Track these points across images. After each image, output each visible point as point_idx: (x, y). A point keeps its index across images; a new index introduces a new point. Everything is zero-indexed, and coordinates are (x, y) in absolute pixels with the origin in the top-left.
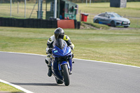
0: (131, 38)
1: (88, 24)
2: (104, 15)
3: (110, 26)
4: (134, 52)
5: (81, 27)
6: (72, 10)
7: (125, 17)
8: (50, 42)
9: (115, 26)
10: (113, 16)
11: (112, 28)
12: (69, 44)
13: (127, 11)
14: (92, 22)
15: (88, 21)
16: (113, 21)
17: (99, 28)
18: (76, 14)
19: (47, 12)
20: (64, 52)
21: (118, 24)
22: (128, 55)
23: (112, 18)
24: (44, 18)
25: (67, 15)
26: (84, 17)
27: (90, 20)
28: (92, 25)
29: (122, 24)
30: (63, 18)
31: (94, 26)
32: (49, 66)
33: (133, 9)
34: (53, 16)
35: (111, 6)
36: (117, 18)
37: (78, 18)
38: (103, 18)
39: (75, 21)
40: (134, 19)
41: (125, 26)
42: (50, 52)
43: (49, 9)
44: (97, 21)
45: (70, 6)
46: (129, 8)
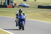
0: (30, 11)
1: (17, 7)
2: (21, 4)
3: (23, 7)
4: (31, 15)
5: (15, 7)
6: (12, 2)
7: (28, 4)
8: (17, 14)
9: (25, 7)
10: (24, 4)
11: (24, 8)
12: (24, 15)
13: (28, 2)
14: (18, 6)
15: (17, 6)
16: (24, 6)
17: (20, 8)
18: (13, 3)
19: (4, 3)
20: (22, 17)
21: (26, 6)
22: (29, 16)
23: (24, 5)
24: (3, 5)
25: (10, 4)
26: (15, 4)
27: (17, 5)
28: (18, 7)
29: (27, 6)
30: (9, 5)
31: (19, 7)
32: (16, 23)
33: (30, 2)
34: (6, 4)
35: (24, 1)
36: (26, 5)
37: (14, 5)
38: (21, 5)
39: (13, 5)
40: (31, 5)
41: (28, 7)
42: (17, 17)
43: (4, 2)
44: (19, 6)
45: (11, 1)
46: (29, 2)
